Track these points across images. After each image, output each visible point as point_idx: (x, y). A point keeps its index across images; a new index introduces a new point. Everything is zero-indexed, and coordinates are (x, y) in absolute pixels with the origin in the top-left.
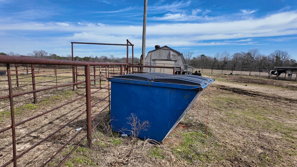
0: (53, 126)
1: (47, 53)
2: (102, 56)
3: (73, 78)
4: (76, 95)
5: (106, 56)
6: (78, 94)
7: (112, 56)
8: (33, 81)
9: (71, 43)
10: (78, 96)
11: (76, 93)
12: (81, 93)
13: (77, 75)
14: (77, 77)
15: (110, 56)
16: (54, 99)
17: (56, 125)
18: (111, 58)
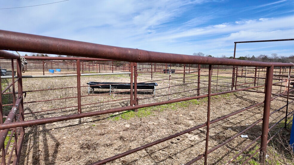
0: (216, 125)
1: (204, 55)
2: (261, 55)
3: (233, 79)
4: (235, 97)
5: (266, 55)
6: (237, 96)
7: (275, 55)
8: (199, 80)
9: (235, 43)
10: (236, 98)
11: (234, 94)
12: (240, 96)
13: (237, 76)
14: (236, 78)
15: (272, 54)
16: (214, 98)
17: (219, 125)
18: (274, 57)
